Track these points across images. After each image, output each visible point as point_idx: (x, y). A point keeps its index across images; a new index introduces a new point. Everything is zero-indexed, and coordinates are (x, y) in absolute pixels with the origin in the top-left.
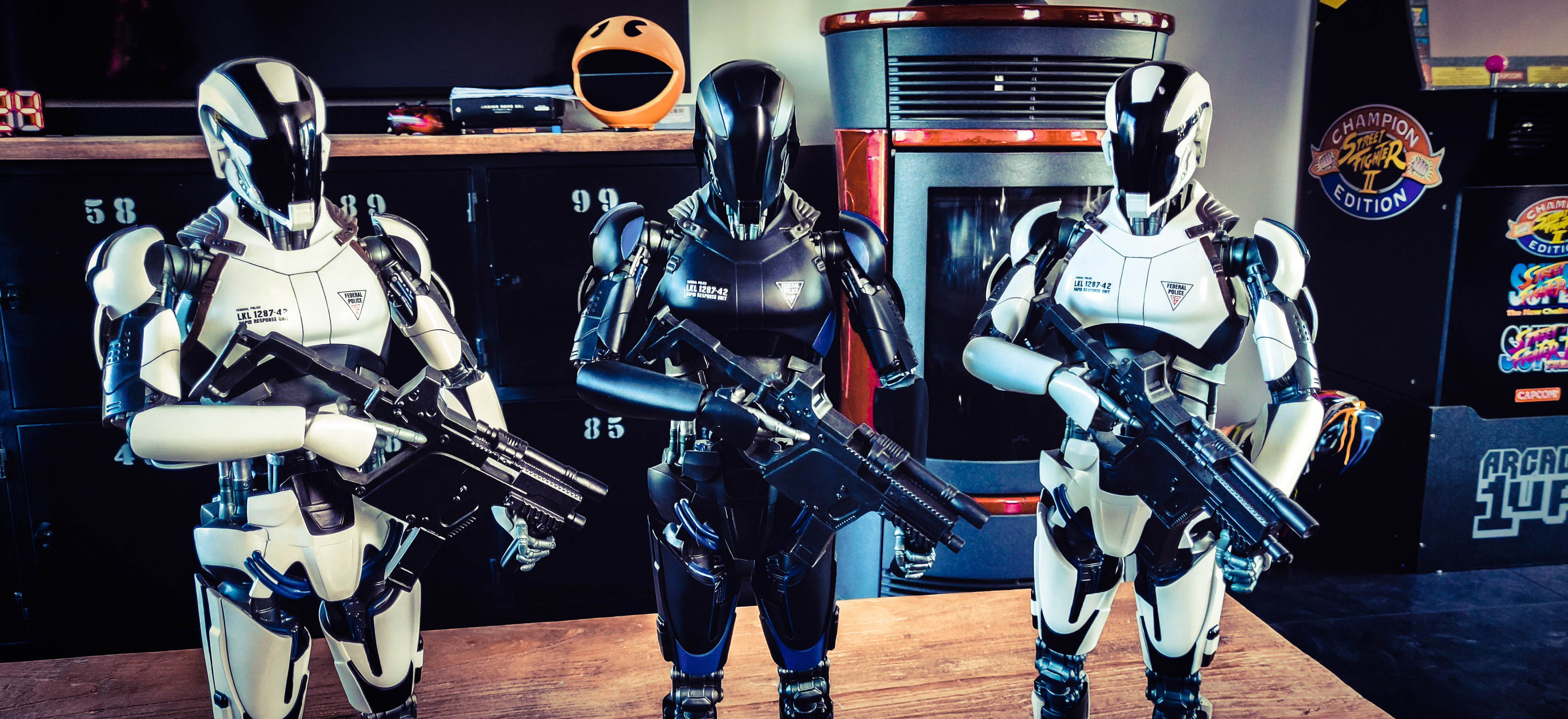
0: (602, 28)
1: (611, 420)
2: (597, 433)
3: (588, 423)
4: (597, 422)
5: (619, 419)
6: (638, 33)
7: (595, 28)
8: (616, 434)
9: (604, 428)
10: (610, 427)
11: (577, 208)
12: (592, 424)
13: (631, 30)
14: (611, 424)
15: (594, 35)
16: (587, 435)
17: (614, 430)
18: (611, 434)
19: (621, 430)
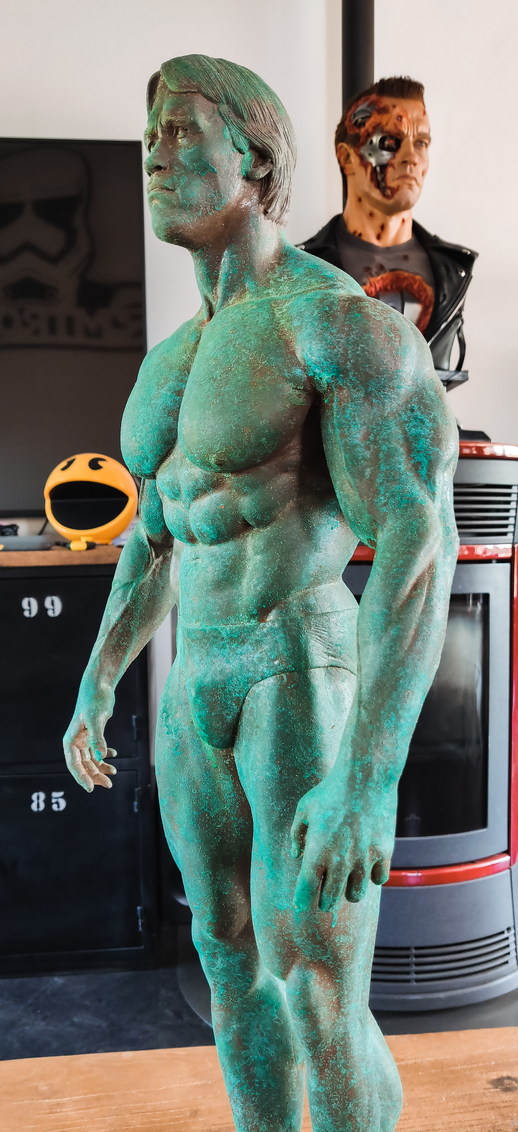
0: (70, 464)
1: (55, 794)
2: (42, 806)
3: (34, 797)
4: (42, 796)
5: (61, 794)
6: (99, 467)
7: (64, 464)
8: (58, 807)
9: (48, 802)
10: (54, 801)
11: (26, 614)
12: (38, 798)
13: (94, 465)
14: (55, 798)
15: (64, 469)
16: (34, 807)
17: (57, 803)
18: (55, 807)
19: (63, 804)
